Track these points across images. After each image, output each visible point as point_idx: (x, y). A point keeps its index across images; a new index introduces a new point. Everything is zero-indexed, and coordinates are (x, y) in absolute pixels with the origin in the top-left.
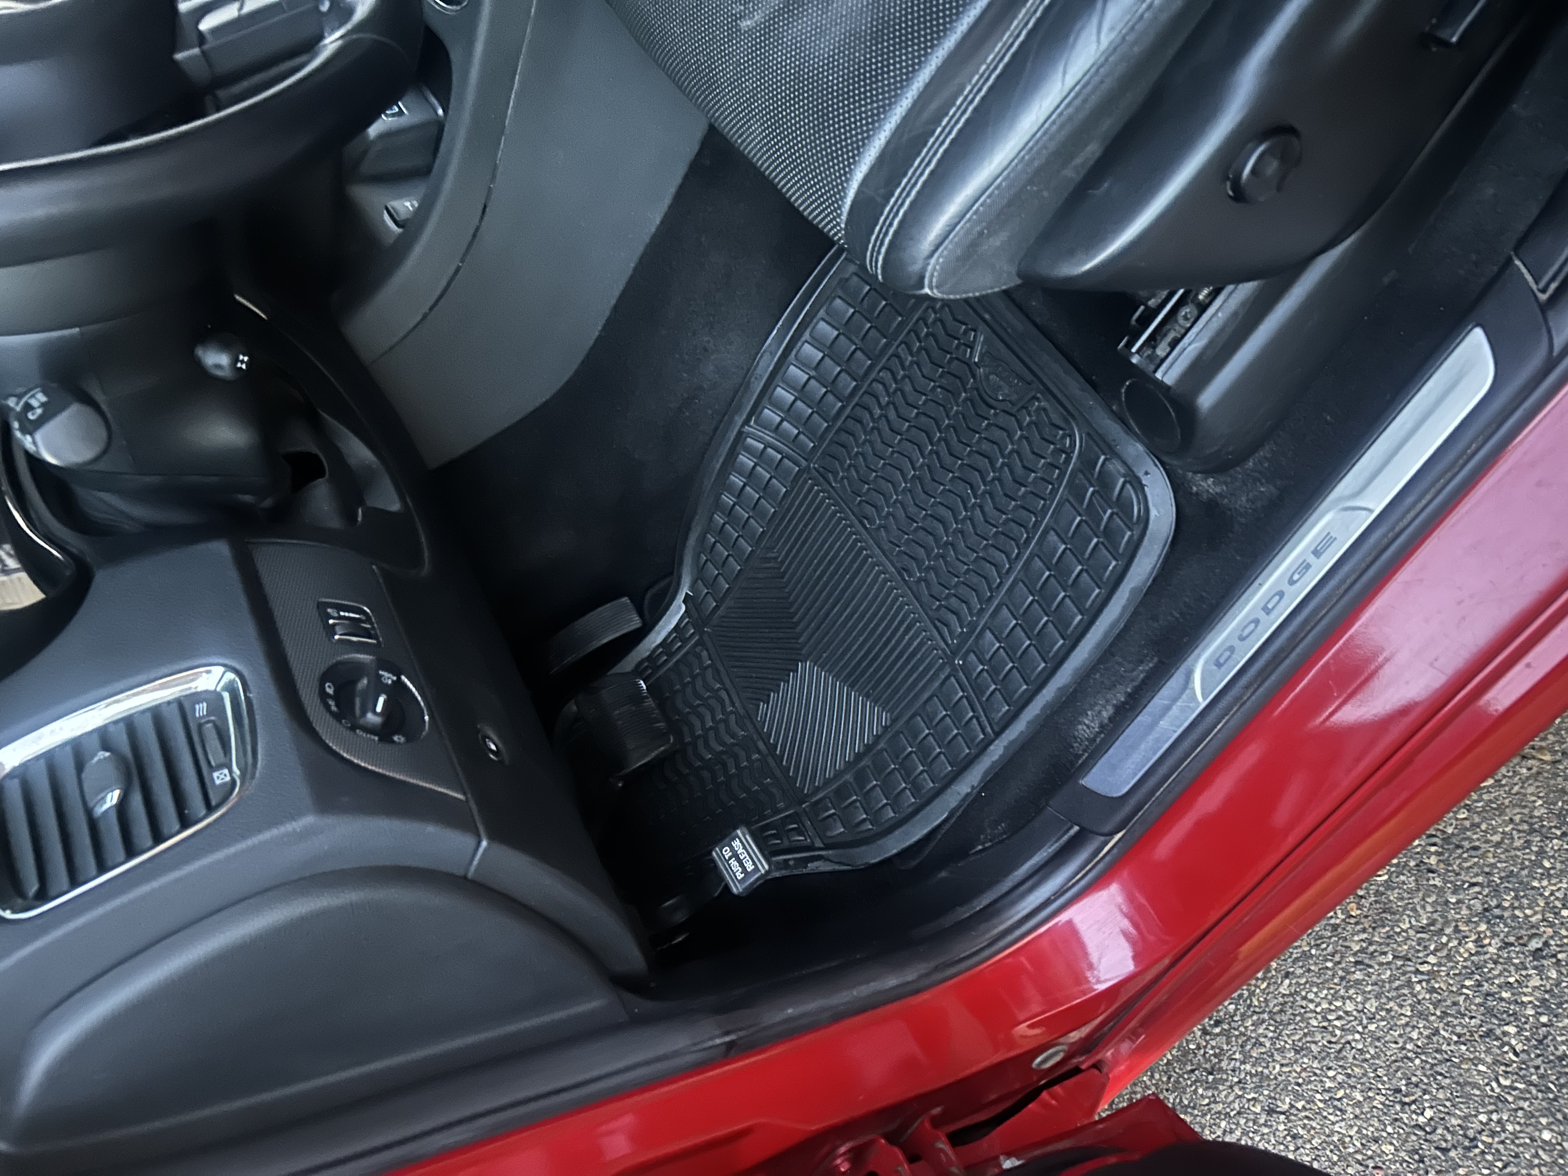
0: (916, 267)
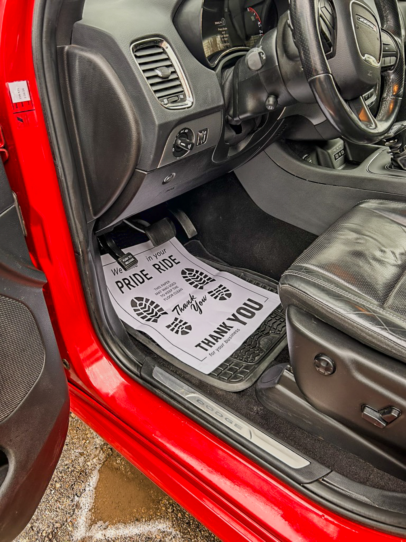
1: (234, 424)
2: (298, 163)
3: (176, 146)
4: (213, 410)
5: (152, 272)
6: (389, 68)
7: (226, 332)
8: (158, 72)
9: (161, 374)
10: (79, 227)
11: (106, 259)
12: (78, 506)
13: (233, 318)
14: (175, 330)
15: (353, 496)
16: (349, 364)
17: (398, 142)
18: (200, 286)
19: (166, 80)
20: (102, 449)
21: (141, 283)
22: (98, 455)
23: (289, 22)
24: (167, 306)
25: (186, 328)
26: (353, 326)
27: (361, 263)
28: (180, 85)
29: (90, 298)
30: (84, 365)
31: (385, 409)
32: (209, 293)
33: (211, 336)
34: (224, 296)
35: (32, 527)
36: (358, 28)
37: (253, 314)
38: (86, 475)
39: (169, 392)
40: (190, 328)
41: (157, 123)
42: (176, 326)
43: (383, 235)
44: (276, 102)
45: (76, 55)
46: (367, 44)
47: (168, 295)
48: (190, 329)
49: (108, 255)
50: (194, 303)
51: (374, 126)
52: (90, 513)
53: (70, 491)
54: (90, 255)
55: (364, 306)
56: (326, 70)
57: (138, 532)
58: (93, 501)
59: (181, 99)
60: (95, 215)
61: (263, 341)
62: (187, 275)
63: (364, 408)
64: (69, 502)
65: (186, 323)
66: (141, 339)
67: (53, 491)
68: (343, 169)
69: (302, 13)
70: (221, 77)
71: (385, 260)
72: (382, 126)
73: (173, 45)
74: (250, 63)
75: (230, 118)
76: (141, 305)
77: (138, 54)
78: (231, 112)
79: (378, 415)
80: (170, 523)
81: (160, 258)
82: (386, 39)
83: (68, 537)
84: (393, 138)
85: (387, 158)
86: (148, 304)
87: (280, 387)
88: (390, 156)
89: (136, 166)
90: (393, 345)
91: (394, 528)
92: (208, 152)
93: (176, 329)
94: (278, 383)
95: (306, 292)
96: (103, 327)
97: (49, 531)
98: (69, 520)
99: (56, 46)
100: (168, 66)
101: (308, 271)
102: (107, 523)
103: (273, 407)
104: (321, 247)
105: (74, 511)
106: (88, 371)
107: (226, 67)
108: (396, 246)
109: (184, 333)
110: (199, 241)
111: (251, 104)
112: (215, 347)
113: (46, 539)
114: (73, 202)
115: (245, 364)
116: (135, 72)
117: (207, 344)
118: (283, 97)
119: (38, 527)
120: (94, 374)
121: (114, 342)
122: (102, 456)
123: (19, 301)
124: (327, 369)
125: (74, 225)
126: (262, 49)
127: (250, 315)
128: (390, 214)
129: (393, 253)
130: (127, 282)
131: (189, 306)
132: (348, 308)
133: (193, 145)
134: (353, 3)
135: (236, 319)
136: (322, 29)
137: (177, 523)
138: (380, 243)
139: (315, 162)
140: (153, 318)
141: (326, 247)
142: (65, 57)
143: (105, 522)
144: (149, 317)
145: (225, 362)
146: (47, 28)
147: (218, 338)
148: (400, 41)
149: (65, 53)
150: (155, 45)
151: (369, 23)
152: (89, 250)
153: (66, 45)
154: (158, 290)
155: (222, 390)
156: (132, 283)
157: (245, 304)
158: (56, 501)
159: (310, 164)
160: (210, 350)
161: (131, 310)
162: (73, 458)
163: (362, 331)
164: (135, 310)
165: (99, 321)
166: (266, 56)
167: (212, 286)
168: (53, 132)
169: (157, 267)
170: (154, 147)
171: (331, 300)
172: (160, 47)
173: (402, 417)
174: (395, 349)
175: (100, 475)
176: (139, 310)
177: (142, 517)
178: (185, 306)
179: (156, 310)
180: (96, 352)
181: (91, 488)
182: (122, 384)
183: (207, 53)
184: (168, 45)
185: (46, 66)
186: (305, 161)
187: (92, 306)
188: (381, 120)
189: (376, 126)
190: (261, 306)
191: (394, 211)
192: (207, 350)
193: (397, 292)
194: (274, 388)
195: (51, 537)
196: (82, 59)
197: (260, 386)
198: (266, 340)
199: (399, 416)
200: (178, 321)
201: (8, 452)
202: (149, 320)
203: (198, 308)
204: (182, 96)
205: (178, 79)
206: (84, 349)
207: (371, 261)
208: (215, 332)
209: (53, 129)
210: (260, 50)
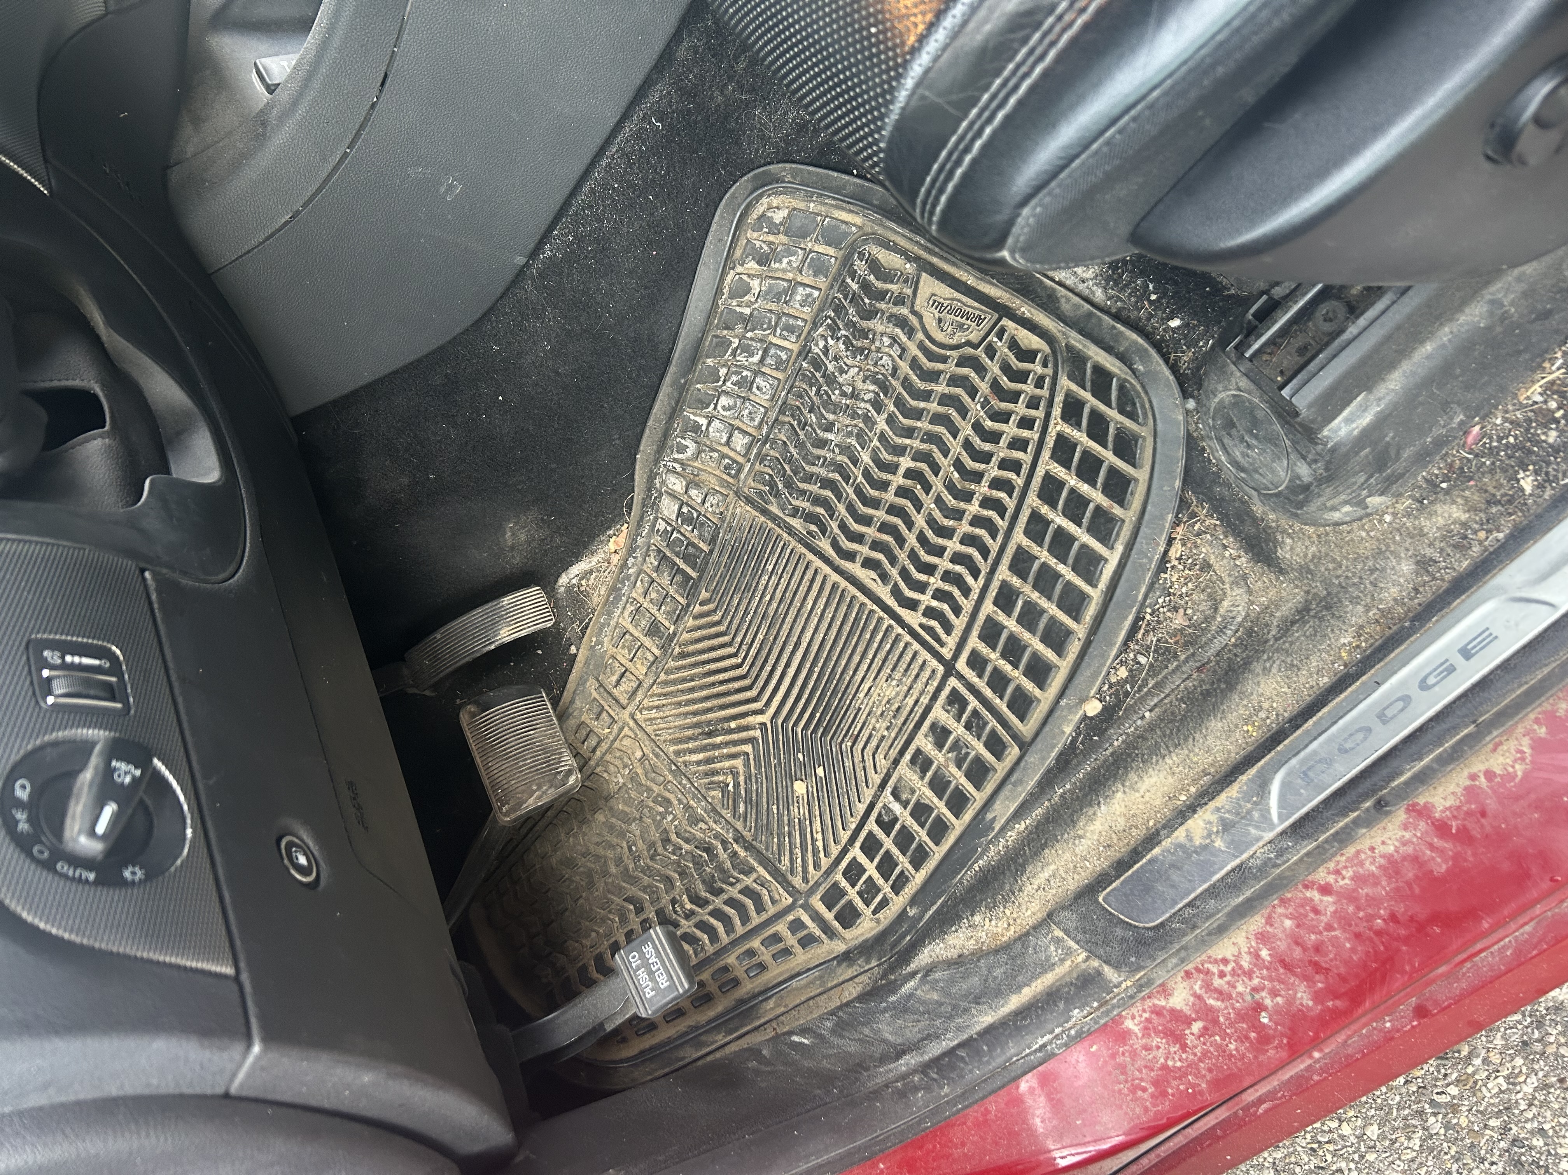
0: (1002, 217)
1: (1458, 660)
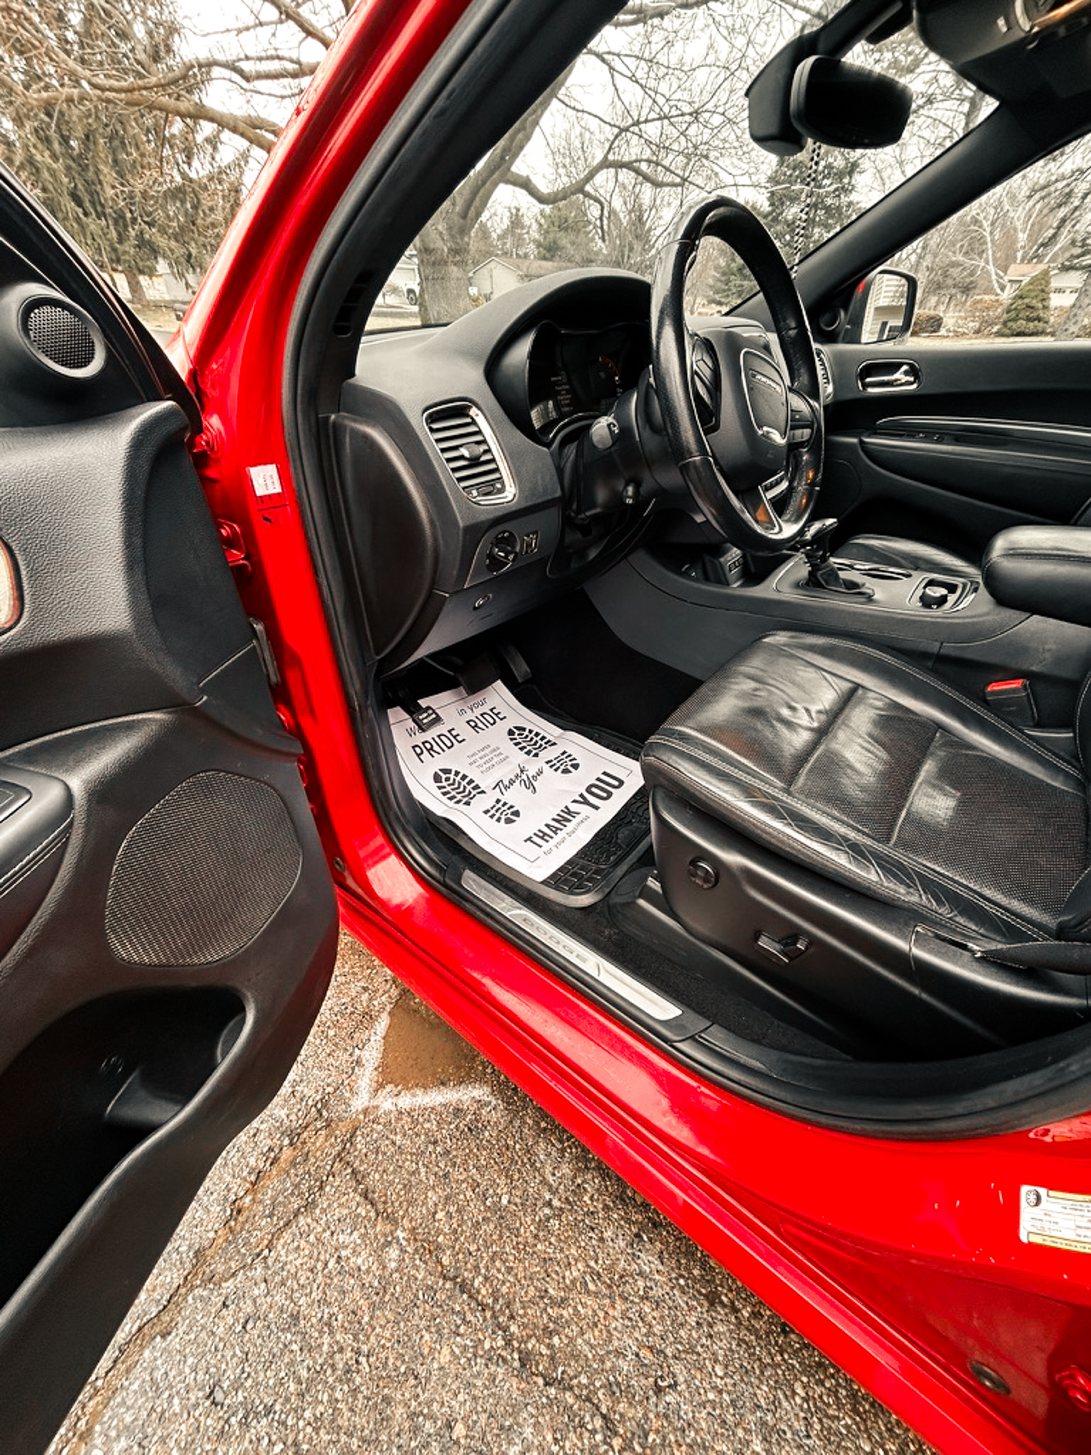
1: (575, 954)
2: (676, 577)
3: (491, 556)
4: (546, 934)
5: (464, 731)
6: (802, 444)
7: (570, 821)
8: (464, 452)
9: (474, 881)
10: (353, 669)
11: (396, 715)
12: (358, 1062)
13: (581, 800)
14: (496, 818)
15: (742, 1061)
16: (737, 873)
17: (817, 550)
18: (534, 752)
19: (475, 462)
20: (394, 982)
21: (449, 748)
22: (389, 991)
23: (652, 380)
24: (486, 782)
25: (513, 814)
26: (743, 819)
27: (759, 726)
28: (497, 470)
29: (372, 772)
30: (365, 865)
31: (789, 937)
32: (547, 762)
33: (548, 826)
34: (569, 767)
35: (293, 1092)
36: (752, 389)
37: (610, 795)
38: (371, 1018)
39: (483, 906)
40: (517, 814)
41: (461, 524)
42: (497, 811)
43: (793, 683)
44: (636, 493)
45: (345, 427)
46: (766, 412)
47: (487, 765)
48: (518, 816)
49: (398, 709)
50: (524, 777)
51: (777, 529)
52: (376, 1073)
53: (348, 1041)
54: (370, 712)
55: (760, 790)
56: (702, 450)
57: (443, 1101)
58: (380, 1056)
59: (498, 489)
60: (378, 654)
61: (623, 834)
62: (516, 736)
63: (759, 937)
64: (346, 1056)
65: (512, 807)
66: (446, 829)
67: (325, 1041)
68: (741, 586)
69: (667, 369)
70: (558, 458)
71: (795, 721)
72: (789, 530)
73: (486, 412)
74: (595, 439)
75: (573, 514)
76: (448, 779)
77: (435, 426)
78: (574, 507)
79: (778, 946)
80: (489, 1089)
81: (478, 712)
82: (798, 403)
83: (344, 1106)
84: (810, 543)
85: (804, 571)
86: (458, 779)
87: (642, 902)
88: (807, 568)
89: (433, 584)
90: (799, 847)
91: (798, 1110)
92: (541, 563)
93: (498, 815)
94: (640, 896)
95: (679, 767)
96: (392, 813)
97: (318, 1098)
98: (346, 1083)
99: (317, 414)
100: (478, 443)
101: (684, 738)
102: (399, 1088)
103: (632, 930)
104: (705, 702)
105: (353, 1069)
106: (371, 874)
107: (564, 443)
108: (812, 701)
109: (509, 821)
110: (535, 687)
111: (601, 495)
112: (552, 842)
113: (313, 1109)
114: (344, 636)
115: (594, 867)
116: (429, 452)
117: (542, 838)
118: (647, 486)
119: (302, 1092)
120: (379, 880)
121: (408, 834)
122: (394, 992)
123: (261, 782)
124: (706, 880)
125: (346, 669)
126: (614, 418)
127: (604, 795)
128: (805, 652)
129: (807, 710)
130: (428, 746)
131: (518, 782)
132: (736, 792)
133: (516, 554)
134: (746, 352)
135: (586, 802)
136: (698, 391)
137: (499, 1089)
138: (788, 695)
139: (701, 576)
140: (465, 800)
141: (709, 702)
142: (331, 431)
143: (396, 1086)
144: (459, 797)
145: (566, 863)
146: (303, 389)
147: (557, 829)
148: (817, 405)
149: (331, 425)
150: (461, 412)
151: (769, 382)
152: (369, 703)
153: (333, 413)
154: (473, 759)
155: (560, 905)
156: (436, 748)
157: (598, 779)
158: (329, 1055)
159: (693, 579)
160: (546, 846)
161: (433, 786)
162: (354, 994)
163: (757, 827)
164: (440, 788)
165: (385, 805)
166: (621, 429)
167: (551, 753)
168: (314, 537)
169: (473, 724)
170: (458, 558)
171: (714, 781)
172: (467, 416)
173: (812, 950)
174: (803, 854)
175: (391, 1020)
176: (444, 787)
177: (449, 1080)
178: (512, 782)
179: (469, 788)
180: (381, 847)
181: (378, 1038)
182: (421, 895)
183: (537, 425)
184: (479, 412)
185: (302, 443)
186: (686, 575)
187: (376, 783)
188: (787, 521)
189: (781, 530)
190: (621, 783)
191: (812, 649)
192: (540, 846)
193: (810, 771)
194: (634, 903)
195: (319, 1106)
196: (355, 433)
197: (615, 899)
198: (627, 832)
199: (807, 948)
200: (501, 803)
201: (245, 995)
202: (458, 802)
203: (530, 785)
204: (499, 486)
205: (493, 460)
206: (363, 845)
207: (774, 722)
208: (554, 820)
209: (313, 532)
210: (610, 419)
